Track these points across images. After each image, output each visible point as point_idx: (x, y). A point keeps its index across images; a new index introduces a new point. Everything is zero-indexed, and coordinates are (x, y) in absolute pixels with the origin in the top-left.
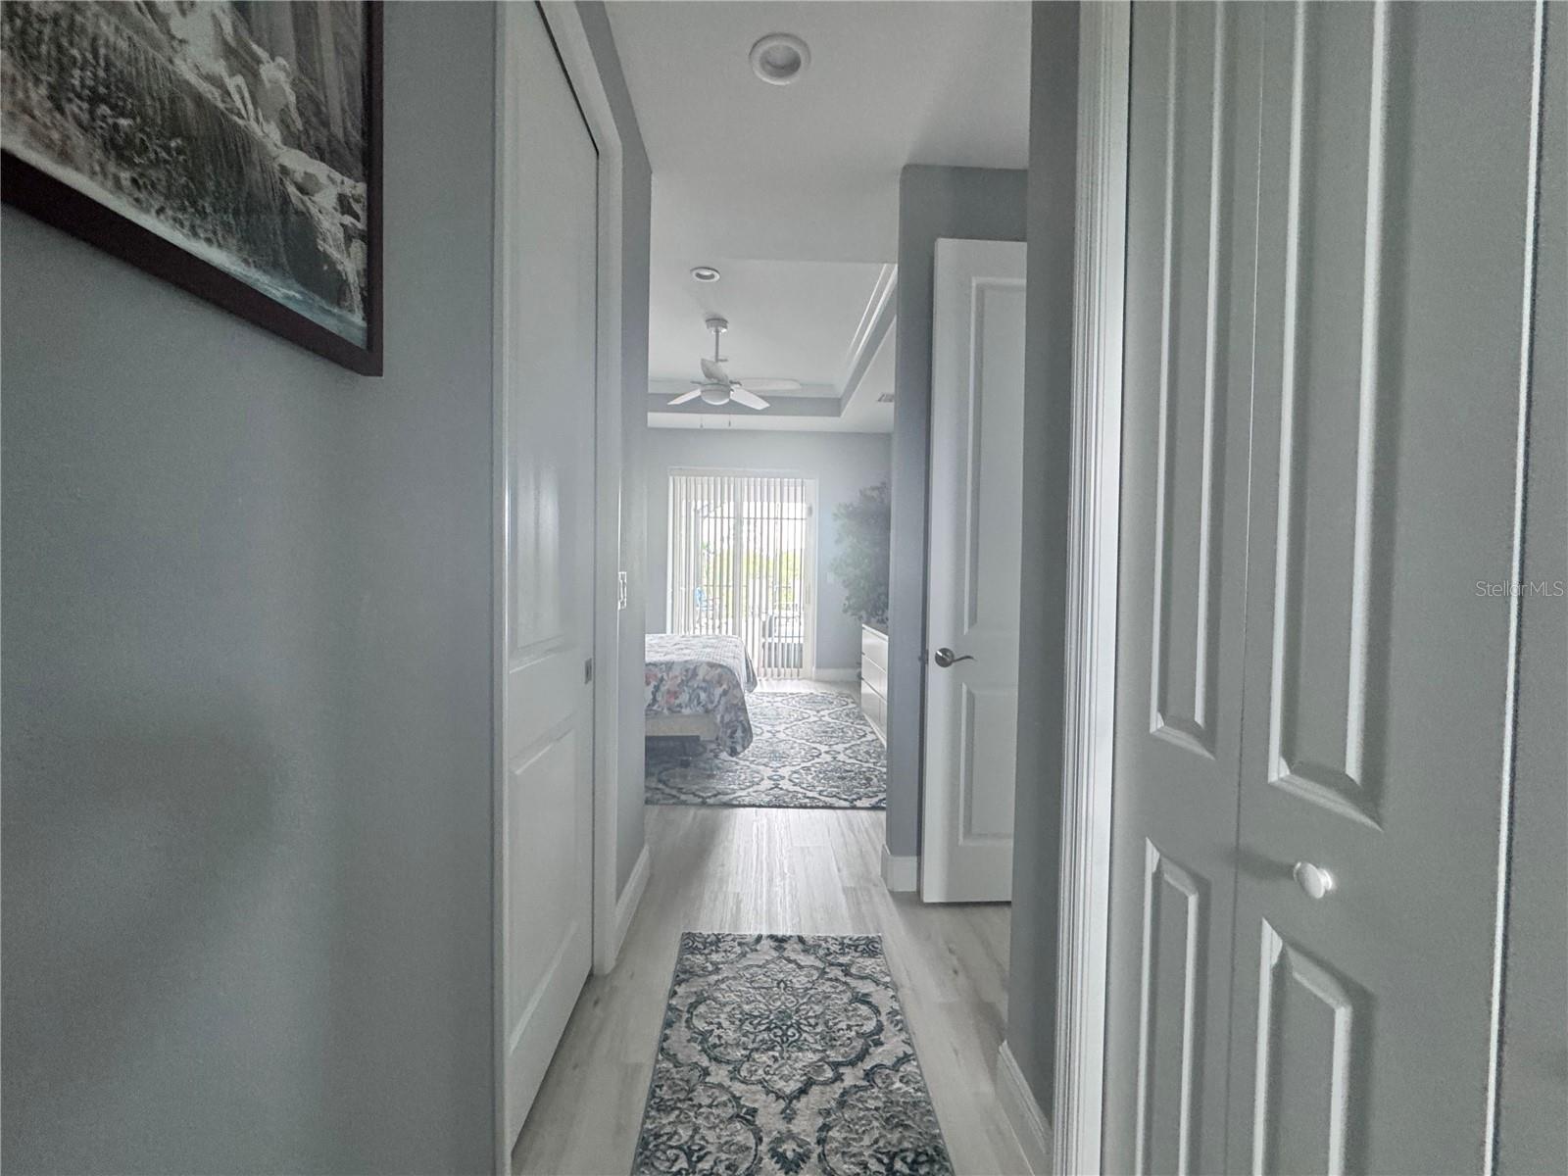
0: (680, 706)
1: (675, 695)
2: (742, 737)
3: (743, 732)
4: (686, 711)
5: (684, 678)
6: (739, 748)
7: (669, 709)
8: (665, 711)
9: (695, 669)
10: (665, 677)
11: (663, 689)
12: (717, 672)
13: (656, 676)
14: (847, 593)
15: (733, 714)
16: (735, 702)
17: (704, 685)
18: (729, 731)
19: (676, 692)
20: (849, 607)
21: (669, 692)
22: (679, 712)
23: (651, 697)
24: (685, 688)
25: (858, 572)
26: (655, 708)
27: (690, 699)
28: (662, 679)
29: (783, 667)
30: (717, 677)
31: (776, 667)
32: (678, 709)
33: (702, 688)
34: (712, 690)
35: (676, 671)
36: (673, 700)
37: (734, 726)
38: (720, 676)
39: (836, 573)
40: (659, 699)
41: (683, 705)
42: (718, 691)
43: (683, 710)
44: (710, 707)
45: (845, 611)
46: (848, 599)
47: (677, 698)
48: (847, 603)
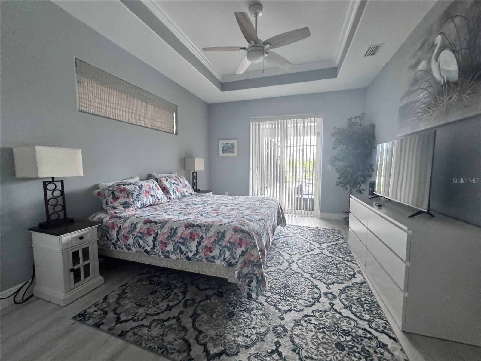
0: (213, 257)
1: (210, 249)
2: (256, 287)
3: (257, 283)
4: (218, 262)
5: (216, 238)
6: (254, 295)
7: (206, 259)
8: (204, 260)
9: (224, 233)
10: (204, 237)
11: (203, 244)
12: (239, 236)
13: (198, 235)
14: (338, 175)
15: (250, 268)
16: (252, 259)
17: (229, 245)
18: (247, 280)
19: (210, 248)
20: (340, 182)
21: (206, 247)
22: (213, 262)
23: (195, 249)
24: (217, 246)
25: (346, 164)
26: (198, 257)
27: (220, 254)
28: (202, 238)
29: (303, 210)
30: (238, 241)
31: (300, 209)
32: (212, 260)
33: (227, 247)
34: (234, 250)
35: (212, 233)
36: (209, 253)
37: (250, 277)
38: (241, 239)
39: (332, 165)
40: (200, 251)
41: (216, 257)
42: (239, 251)
43: (216, 261)
44: (233, 261)
45: (337, 185)
46: (339, 178)
47: (211, 252)
48: (338, 180)
